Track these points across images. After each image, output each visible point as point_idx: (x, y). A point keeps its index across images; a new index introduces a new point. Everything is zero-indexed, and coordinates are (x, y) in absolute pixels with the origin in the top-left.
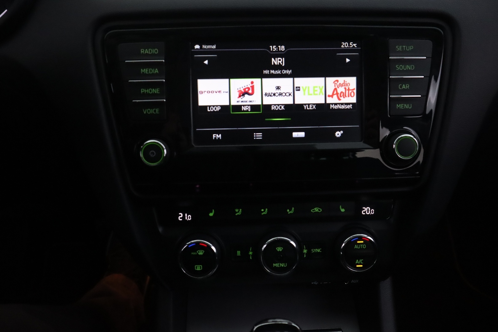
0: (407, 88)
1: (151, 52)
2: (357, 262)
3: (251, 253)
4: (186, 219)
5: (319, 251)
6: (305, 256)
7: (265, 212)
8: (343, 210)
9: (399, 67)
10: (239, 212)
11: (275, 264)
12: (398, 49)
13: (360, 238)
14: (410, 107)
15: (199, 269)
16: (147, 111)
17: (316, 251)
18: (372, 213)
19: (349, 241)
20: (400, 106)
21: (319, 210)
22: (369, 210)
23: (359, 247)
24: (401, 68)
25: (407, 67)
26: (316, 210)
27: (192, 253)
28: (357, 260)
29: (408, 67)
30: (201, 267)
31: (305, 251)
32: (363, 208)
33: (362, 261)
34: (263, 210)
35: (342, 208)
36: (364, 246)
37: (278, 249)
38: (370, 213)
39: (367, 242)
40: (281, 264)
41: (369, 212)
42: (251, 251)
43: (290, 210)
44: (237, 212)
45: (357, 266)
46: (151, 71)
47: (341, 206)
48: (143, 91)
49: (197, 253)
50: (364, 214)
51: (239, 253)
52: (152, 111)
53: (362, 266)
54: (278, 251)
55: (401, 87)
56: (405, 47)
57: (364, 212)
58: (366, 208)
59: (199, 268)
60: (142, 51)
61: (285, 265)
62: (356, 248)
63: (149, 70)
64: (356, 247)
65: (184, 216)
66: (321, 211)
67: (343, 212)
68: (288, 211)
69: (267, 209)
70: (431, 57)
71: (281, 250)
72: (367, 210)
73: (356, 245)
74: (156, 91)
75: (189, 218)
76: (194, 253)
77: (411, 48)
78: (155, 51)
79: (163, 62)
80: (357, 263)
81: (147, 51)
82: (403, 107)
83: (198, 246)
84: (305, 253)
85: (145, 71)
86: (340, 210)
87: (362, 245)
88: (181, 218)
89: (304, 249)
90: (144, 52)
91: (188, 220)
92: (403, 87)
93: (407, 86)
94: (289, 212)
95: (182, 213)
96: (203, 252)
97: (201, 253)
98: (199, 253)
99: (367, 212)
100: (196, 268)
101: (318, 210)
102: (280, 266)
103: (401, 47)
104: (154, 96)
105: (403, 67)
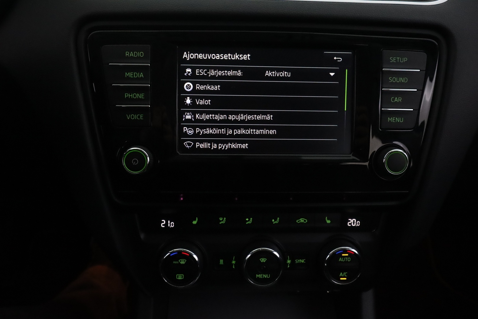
0: (399, 101)
1: (136, 55)
2: (341, 274)
3: (234, 262)
4: (169, 226)
5: (303, 261)
6: (289, 266)
7: (249, 221)
8: (328, 222)
9: (392, 80)
10: (223, 221)
11: (258, 275)
12: (392, 61)
13: (345, 251)
14: (401, 121)
15: (180, 279)
16: (130, 116)
17: (300, 261)
18: (358, 224)
19: (334, 254)
20: (391, 119)
21: (305, 221)
22: (355, 221)
23: (343, 260)
24: (394, 80)
25: (400, 79)
26: (301, 220)
27: (174, 262)
28: (341, 273)
29: (402, 80)
30: (182, 276)
31: (289, 262)
32: (349, 220)
33: (346, 274)
34: (247, 219)
35: (328, 219)
36: (349, 259)
37: (261, 260)
38: (356, 225)
39: (352, 254)
40: (264, 275)
41: (355, 223)
42: (234, 260)
43: (275, 220)
44: (221, 221)
45: (341, 279)
46: (136, 76)
47: (326, 217)
48: (127, 95)
49: (179, 262)
50: (350, 225)
51: (221, 262)
52: (135, 117)
53: (345, 279)
54: (262, 262)
55: (393, 100)
56: (399, 59)
57: (350, 224)
58: (352, 219)
59: (180, 277)
60: (127, 54)
61: (268, 276)
62: (340, 261)
63: (133, 74)
64: (340, 259)
65: (167, 223)
66: (307, 222)
67: (329, 224)
68: (273, 220)
69: (251, 219)
70: (425, 70)
71: (264, 261)
72: (353, 222)
73: (340, 258)
74: (141, 96)
75: (171, 225)
76: (176, 262)
77: (405, 60)
78: (141, 54)
79: (148, 66)
80: (341, 276)
81: (132, 54)
82: (394, 121)
83: (180, 255)
84: (288, 263)
85: (129, 74)
86: (326, 221)
87: (346, 258)
88: (163, 225)
89: (288, 259)
90: (129, 55)
91: (170, 227)
92: (395, 100)
93: (400, 99)
94: (274, 222)
95: (165, 220)
96: (185, 261)
97: (183, 262)
98: (181, 262)
99: (352, 223)
100: (178, 277)
101: (303, 220)
102: (263, 277)
103: (395, 59)
104: (138, 101)
105: (396, 79)
